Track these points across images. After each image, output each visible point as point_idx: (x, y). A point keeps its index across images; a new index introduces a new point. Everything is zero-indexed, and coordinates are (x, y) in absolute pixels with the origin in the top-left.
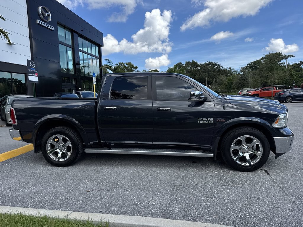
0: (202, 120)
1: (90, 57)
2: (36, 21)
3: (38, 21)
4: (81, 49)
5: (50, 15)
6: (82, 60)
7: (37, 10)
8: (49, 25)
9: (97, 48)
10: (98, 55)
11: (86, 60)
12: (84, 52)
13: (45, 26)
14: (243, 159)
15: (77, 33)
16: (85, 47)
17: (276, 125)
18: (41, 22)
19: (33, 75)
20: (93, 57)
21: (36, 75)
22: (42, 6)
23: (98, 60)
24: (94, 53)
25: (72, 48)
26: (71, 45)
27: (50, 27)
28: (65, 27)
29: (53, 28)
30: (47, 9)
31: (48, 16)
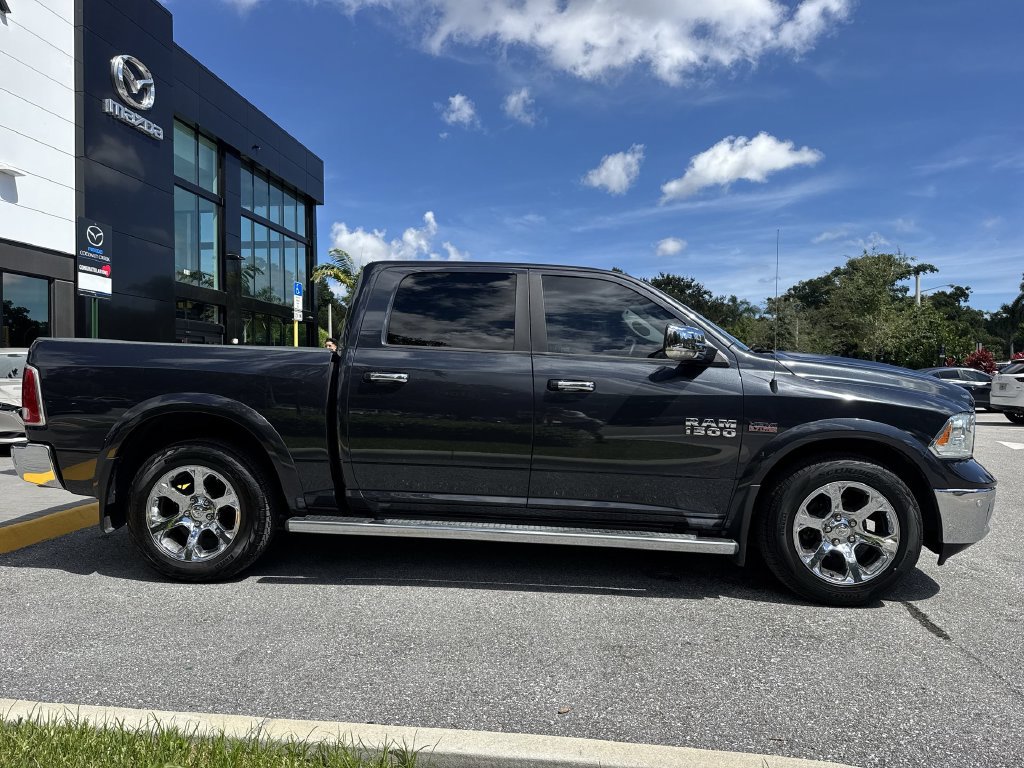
0: (700, 424)
1: (275, 236)
2: (101, 104)
3: (109, 105)
4: (249, 208)
5: (153, 89)
6: (247, 245)
7: (109, 66)
8: (146, 122)
9: (302, 209)
10: (302, 232)
11: (261, 245)
12: (255, 219)
13: (133, 122)
14: (835, 562)
15: (236, 154)
16: (261, 205)
17: (941, 450)
18: (120, 109)
19: (95, 270)
20: (287, 239)
21: (105, 273)
22: (126, 57)
23: (302, 251)
24: (289, 226)
25: (219, 204)
26: (215, 191)
27: (149, 128)
28: (197, 132)
29: (157, 132)
30: (142, 68)
31: (144, 90)
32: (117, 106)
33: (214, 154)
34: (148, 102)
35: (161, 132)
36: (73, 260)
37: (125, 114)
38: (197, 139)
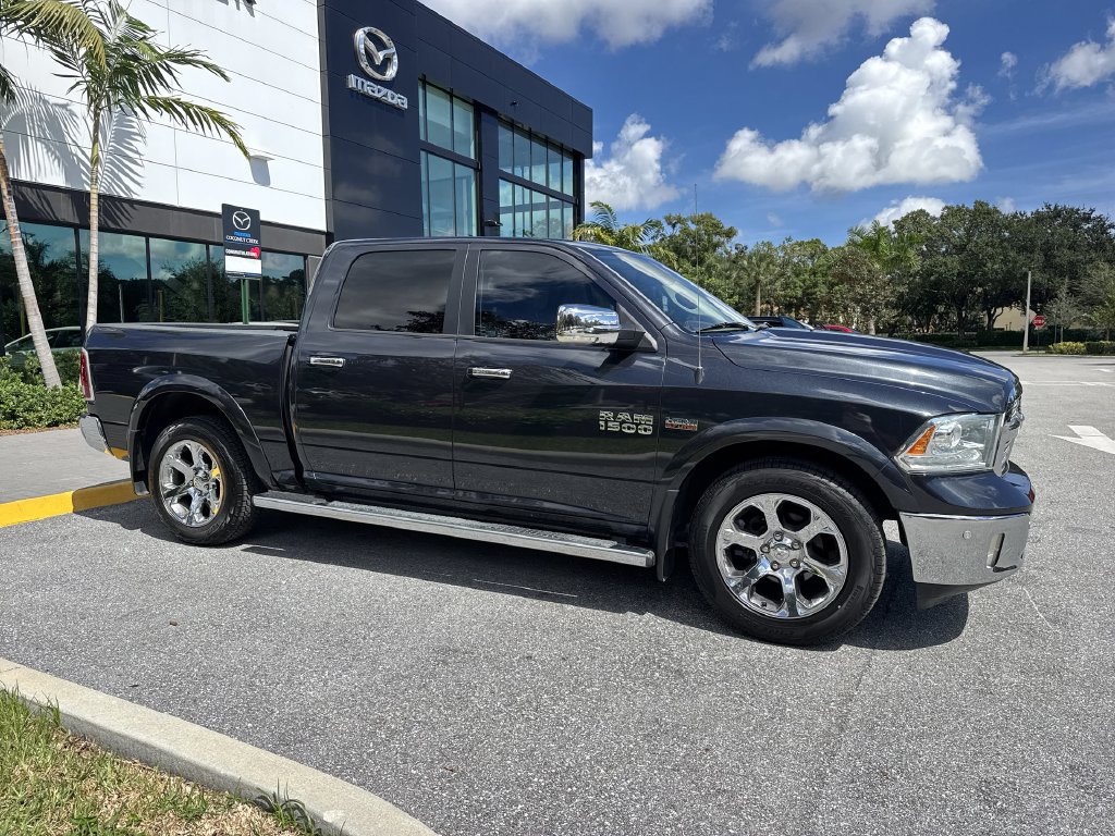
0: (614, 418)
1: (539, 198)
2: (345, 82)
3: (353, 81)
4: (509, 171)
5: (396, 57)
6: (507, 210)
7: (351, 40)
8: (390, 92)
9: (569, 164)
10: (569, 190)
11: (522, 208)
12: (515, 181)
13: (376, 95)
14: (770, 588)
15: (493, 113)
17: (911, 461)
18: (363, 83)
19: (243, 253)
20: (552, 200)
21: (254, 254)
22: (366, 29)
23: (569, 212)
24: (555, 186)
25: (476, 170)
26: (473, 157)
27: (393, 98)
28: (451, 95)
29: (400, 101)
30: (384, 38)
31: (387, 60)
32: (360, 80)
33: (471, 115)
34: (391, 72)
35: (406, 100)
36: (324, 237)
37: (369, 89)
38: (452, 102)
